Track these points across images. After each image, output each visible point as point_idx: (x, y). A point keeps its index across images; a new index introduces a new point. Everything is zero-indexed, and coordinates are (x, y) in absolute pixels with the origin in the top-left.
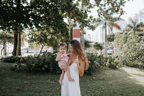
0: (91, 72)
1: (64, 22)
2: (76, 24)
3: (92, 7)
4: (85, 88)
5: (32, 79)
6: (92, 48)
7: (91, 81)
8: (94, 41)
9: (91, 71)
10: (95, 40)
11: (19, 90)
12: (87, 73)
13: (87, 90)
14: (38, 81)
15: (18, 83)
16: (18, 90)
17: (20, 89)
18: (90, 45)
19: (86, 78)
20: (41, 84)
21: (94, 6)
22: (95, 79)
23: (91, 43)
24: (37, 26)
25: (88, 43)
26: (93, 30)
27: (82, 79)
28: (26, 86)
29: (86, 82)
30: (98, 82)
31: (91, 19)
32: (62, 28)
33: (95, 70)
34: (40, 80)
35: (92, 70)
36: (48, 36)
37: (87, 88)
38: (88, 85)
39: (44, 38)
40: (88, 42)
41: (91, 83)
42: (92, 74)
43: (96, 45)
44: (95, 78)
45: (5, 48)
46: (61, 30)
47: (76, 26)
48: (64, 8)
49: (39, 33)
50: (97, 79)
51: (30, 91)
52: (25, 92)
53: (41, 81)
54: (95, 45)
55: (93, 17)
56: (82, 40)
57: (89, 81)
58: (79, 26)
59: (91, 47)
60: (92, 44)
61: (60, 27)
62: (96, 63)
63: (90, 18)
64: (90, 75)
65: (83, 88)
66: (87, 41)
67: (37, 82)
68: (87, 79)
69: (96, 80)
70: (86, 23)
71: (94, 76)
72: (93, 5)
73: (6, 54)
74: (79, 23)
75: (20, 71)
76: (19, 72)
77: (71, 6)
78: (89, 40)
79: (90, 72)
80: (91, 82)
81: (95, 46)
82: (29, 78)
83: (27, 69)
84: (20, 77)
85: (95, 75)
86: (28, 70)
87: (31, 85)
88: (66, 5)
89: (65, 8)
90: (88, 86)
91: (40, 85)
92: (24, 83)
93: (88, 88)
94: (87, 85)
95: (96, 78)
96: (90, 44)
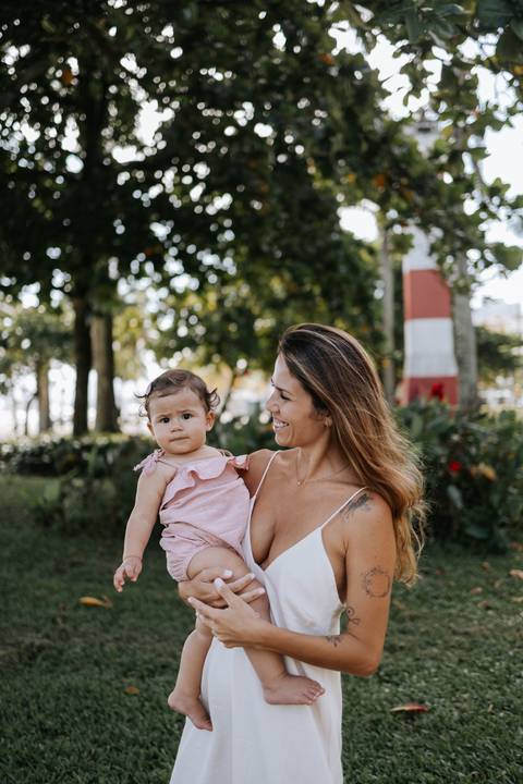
0: (502, 532)
1: (341, 232)
3: (497, 125)
4: (448, 647)
7: (495, 593)
9: (503, 525)
11: (33, 657)
12: (472, 538)
13: (461, 661)
14: (159, 596)
15: (47, 605)
16: (33, 653)
17: (41, 649)
19: (468, 573)
21: (512, 111)
24: (191, 266)
25: (503, 349)
27: (440, 583)
28: (84, 627)
29: (463, 600)
31: (496, 200)
32: (332, 266)
35: (505, 520)
36: (257, 317)
37: (460, 646)
38: (474, 628)
40: (505, 341)
41: (496, 609)
45: (44, 393)
49: (205, 302)
51: (97, 664)
52: (68, 668)
55: (508, 186)
56: (461, 331)
57: (484, 595)
61: (320, 266)
63: (491, 197)
64: (497, 551)
65: (435, 650)
66: (497, 335)
67: (156, 602)
68: (473, 579)
71: (518, 558)
72: (502, 108)
73: (47, 424)
76: (74, 534)
79: (491, 533)
80: (494, 602)
84: (73, 565)
87: (113, 622)
90: (466, 634)
91: (171, 619)
92: (78, 606)
93: (467, 645)
94: (461, 626)
96: (515, 351)
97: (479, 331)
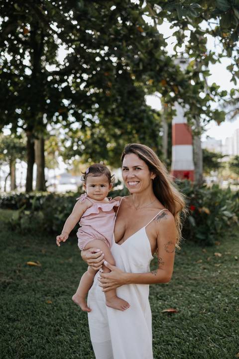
0: (211, 237)
1: (146, 106)
2: (175, 110)
3: (214, 61)
4: (187, 285)
5: (52, 253)
6: (227, 172)
7: (208, 263)
8: (230, 153)
9: (212, 234)
10: (233, 151)
12: (199, 239)
13: (192, 291)
14: (62, 262)
15: (12, 265)
16: (5, 286)
17: (9, 283)
18: (219, 163)
19: (197, 254)
20: (69, 269)
21: (220, 56)
22: (220, 258)
23: (222, 157)
25: (214, 159)
26: (219, 123)
27: (184, 258)
28: (28, 275)
29: (194, 265)
30: (228, 268)
31: (214, 93)
32: (141, 120)
33: (223, 231)
34: (70, 256)
35: (213, 231)
36: (108, 142)
37: (192, 284)
38: (198, 277)
39: (100, 146)
40: (215, 155)
41: (208, 269)
42: (214, 242)
43: (235, 162)
44: (220, 255)
45: (13, 173)
46: (137, 125)
47: (176, 115)
48: (141, 67)
49: (86, 135)
50: (227, 258)
51: (34, 290)
52: (21, 292)
53: (71, 260)
54: (232, 163)
55: (219, 87)
56: (196, 151)
57: (203, 263)
58: (183, 114)
59: (224, 167)
60: (224, 160)
61: (135, 120)
62: (225, 213)
63: (211, 91)
64: (209, 244)
65: (181, 286)
66: (211, 153)
67: (61, 264)
68: (199, 256)
69: (222, 262)
70: (199, 106)
71: (218, 248)
72: (217, 54)
73: (14, 187)
74: (184, 107)
75: (29, 230)
76: (25, 235)
77: (157, 61)
78: (217, 150)
79: (207, 237)
80: (207, 266)
81: (232, 165)
82: (43, 252)
83: (46, 226)
84: (24, 248)
85: (222, 247)
86: (48, 229)
87: (41, 272)
88: (146, 61)
89: (144, 67)
90: (195, 279)
91: (67, 272)
92: (26, 265)
93: (195, 284)
94: (193, 276)
95: (223, 255)
96: (219, 160)
97: (204, 151)
